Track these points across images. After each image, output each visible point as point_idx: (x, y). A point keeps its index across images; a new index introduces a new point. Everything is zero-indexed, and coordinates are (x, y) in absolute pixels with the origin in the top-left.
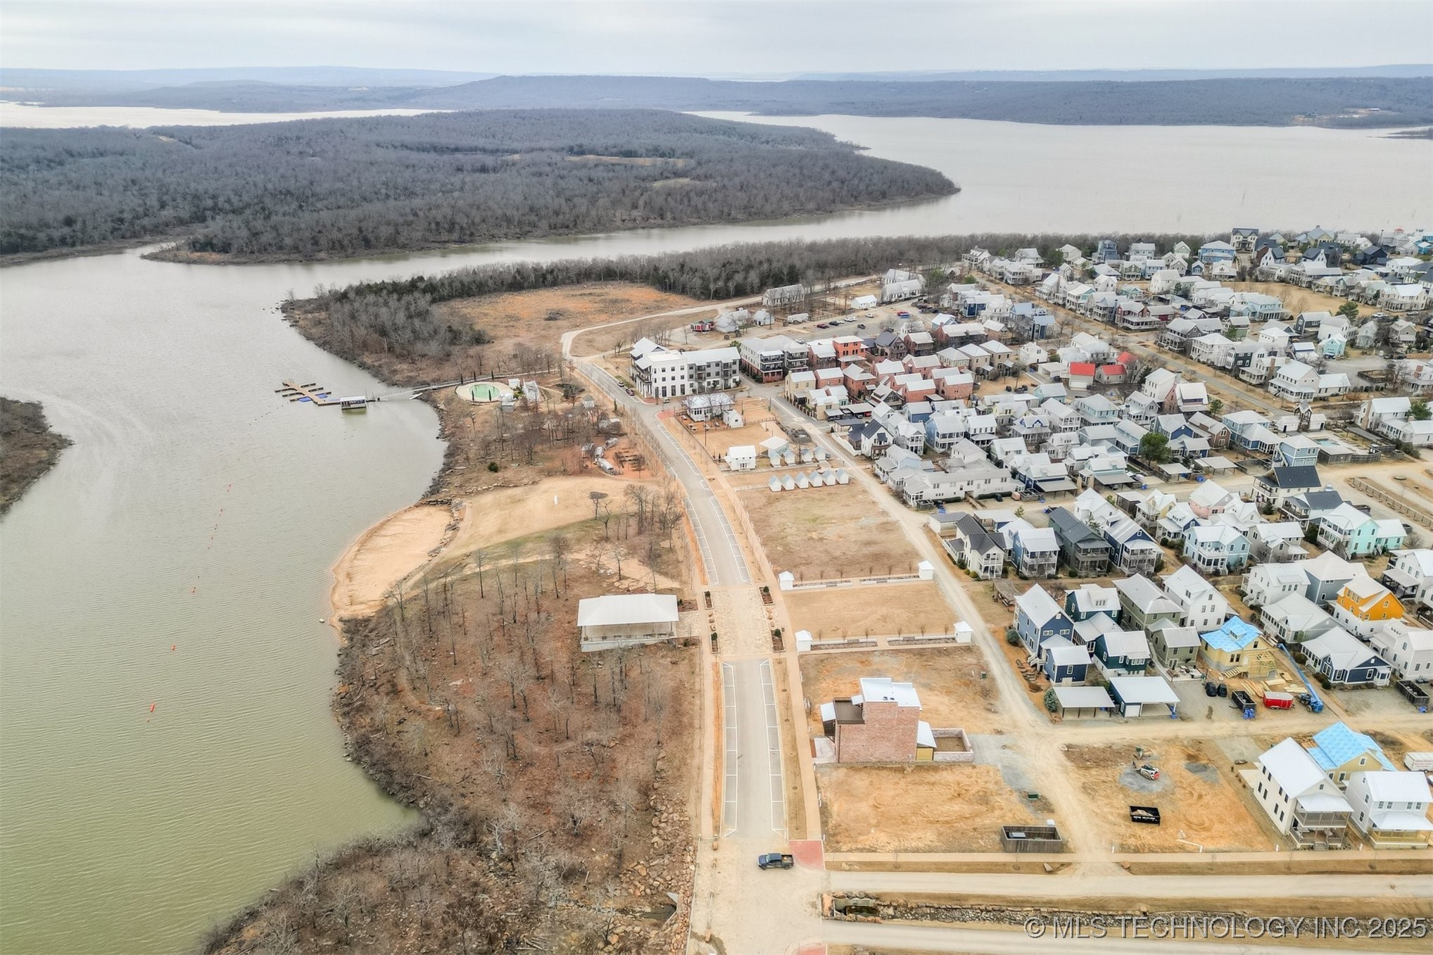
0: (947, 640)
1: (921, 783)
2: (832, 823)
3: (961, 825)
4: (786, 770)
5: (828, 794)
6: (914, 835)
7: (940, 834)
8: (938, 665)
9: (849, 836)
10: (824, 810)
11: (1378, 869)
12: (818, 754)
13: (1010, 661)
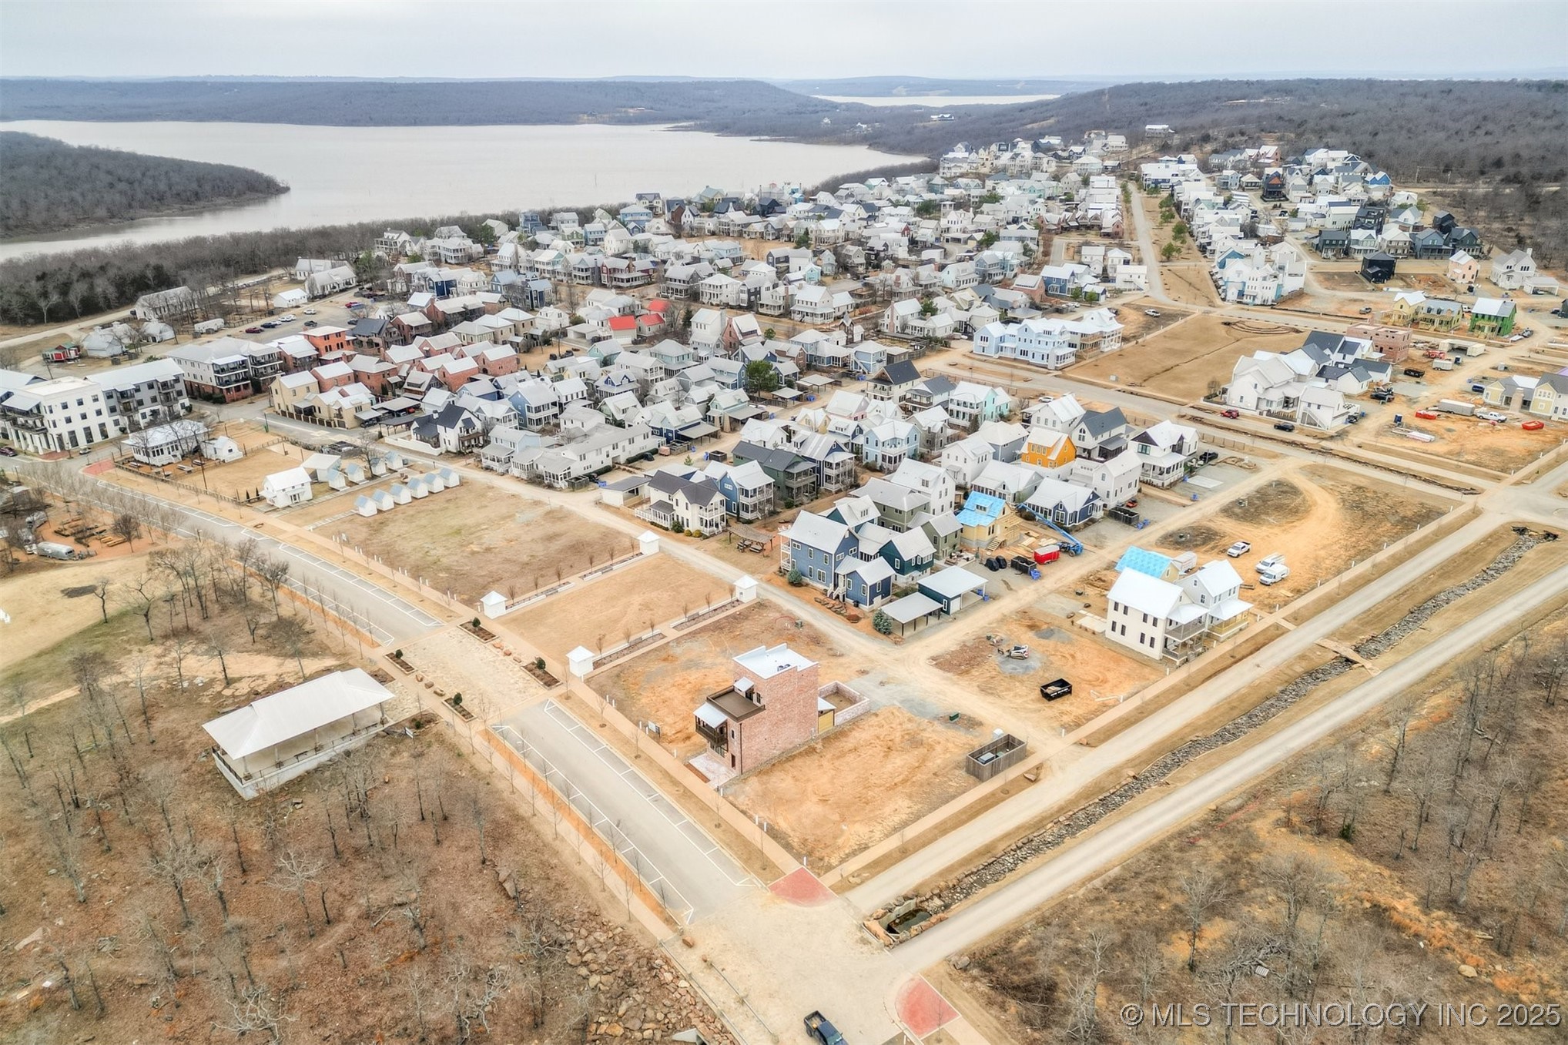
0: (733, 604)
1: (842, 755)
2: (795, 841)
3: (920, 777)
4: (690, 811)
5: (761, 814)
6: (887, 810)
7: (910, 796)
8: (746, 633)
9: (826, 846)
10: (773, 833)
11: (1238, 657)
12: (709, 776)
13: (808, 602)
